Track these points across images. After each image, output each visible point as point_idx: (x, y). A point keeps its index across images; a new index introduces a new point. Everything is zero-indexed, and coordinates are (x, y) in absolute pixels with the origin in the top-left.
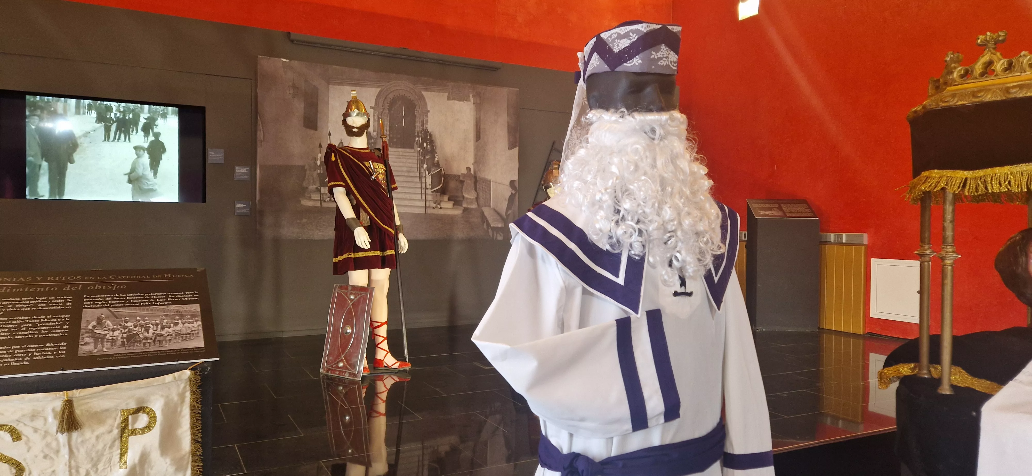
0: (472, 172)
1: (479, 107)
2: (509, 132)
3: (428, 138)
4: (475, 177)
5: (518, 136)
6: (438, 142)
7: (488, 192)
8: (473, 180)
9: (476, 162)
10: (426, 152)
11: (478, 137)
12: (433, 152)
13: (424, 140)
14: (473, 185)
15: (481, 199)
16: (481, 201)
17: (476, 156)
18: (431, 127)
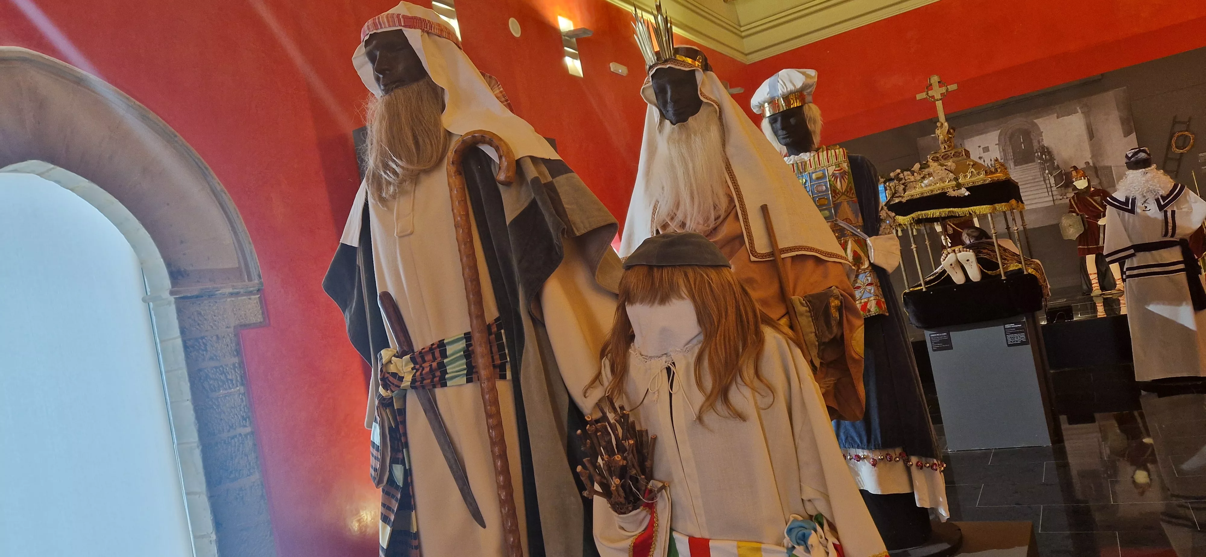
0: (1091, 164)
1: (1087, 114)
2: (1123, 124)
3: (1046, 151)
4: (1095, 168)
5: (1132, 124)
6: (1055, 152)
8: (1094, 170)
10: (1046, 161)
11: (1092, 137)
12: (1052, 159)
13: (1043, 153)
14: (1094, 174)
17: (1092, 151)
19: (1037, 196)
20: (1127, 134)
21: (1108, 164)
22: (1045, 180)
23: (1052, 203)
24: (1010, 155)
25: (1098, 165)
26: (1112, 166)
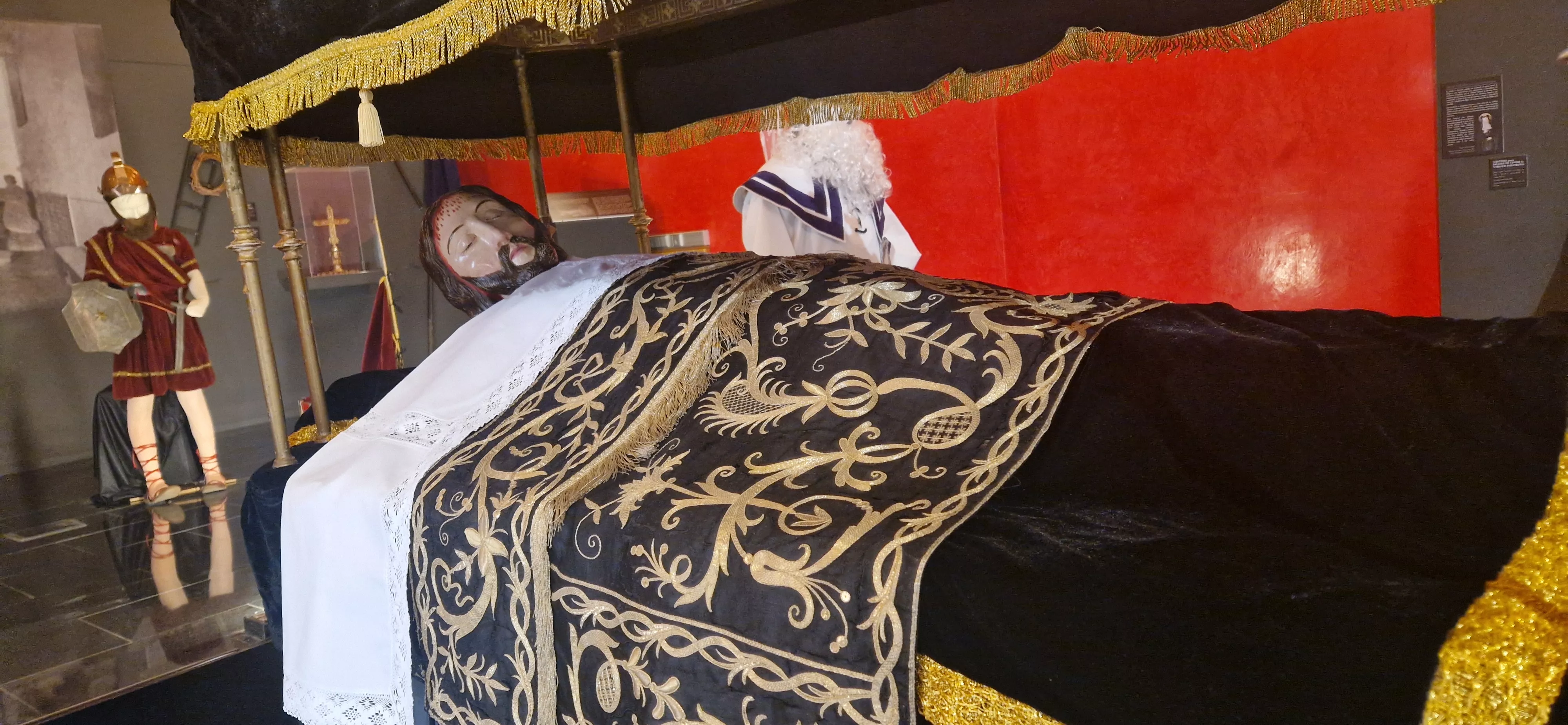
0: (20, 183)
1: (13, 62)
2: (93, 107)
4: (30, 194)
5: (113, 112)
7: (64, 218)
8: (25, 198)
9: (26, 165)
11: (22, 120)
14: (26, 208)
15: (50, 232)
16: (52, 236)
17: (23, 153)
20: (102, 131)
21: (61, 191)
25: (36, 188)
26: (68, 197)
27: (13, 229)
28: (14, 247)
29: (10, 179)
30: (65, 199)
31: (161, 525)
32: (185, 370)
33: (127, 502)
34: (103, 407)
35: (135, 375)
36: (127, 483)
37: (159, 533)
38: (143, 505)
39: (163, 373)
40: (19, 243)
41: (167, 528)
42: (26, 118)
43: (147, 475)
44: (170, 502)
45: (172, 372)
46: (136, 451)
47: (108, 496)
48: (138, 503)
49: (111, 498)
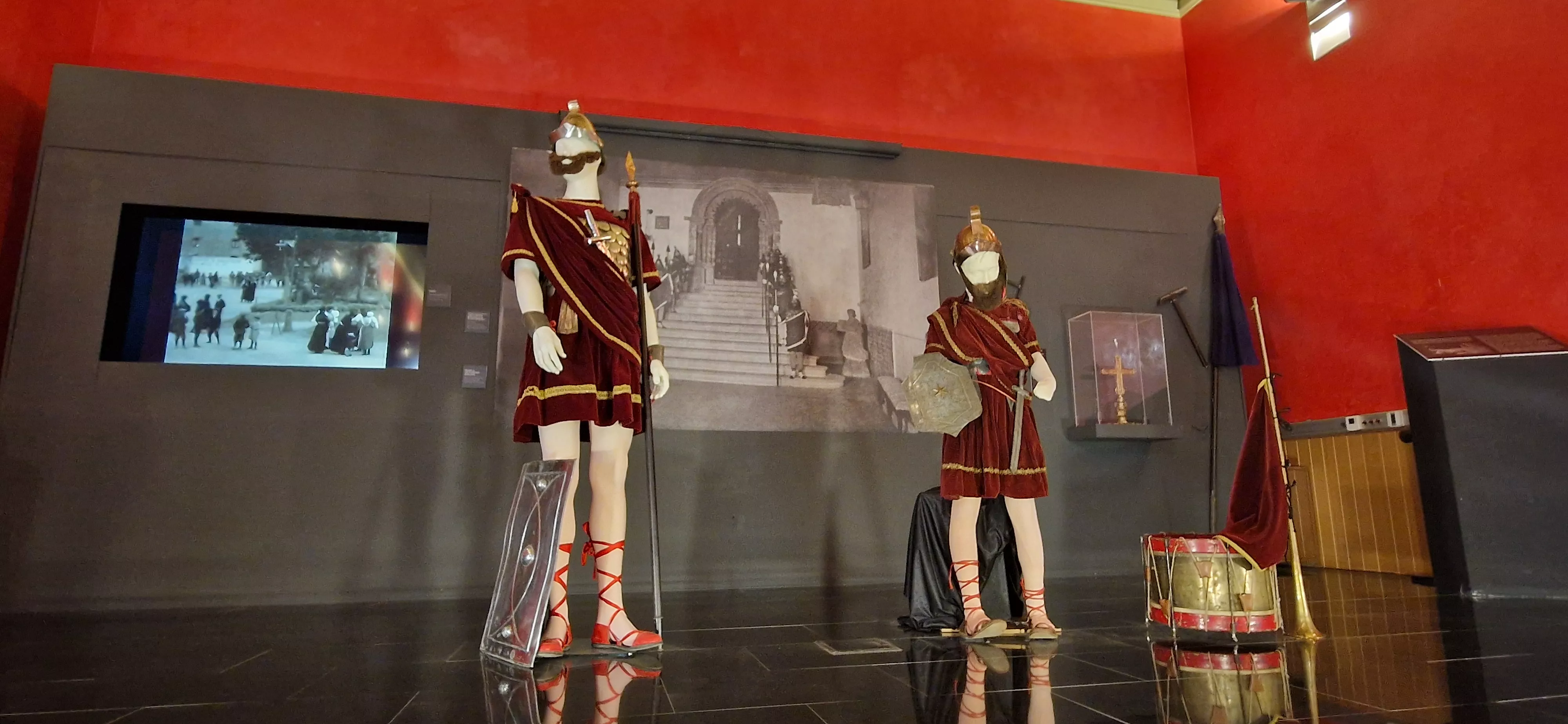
0: (858, 318)
1: (865, 214)
2: (920, 252)
3: (780, 263)
4: (864, 327)
5: (936, 259)
6: (797, 272)
7: (888, 351)
8: (861, 329)
9: (865, 301)
10: (778, 286)
11: (866, 261)
12: (789, 285)
13: (774, 266)
14: (859, 338)
17: (864, 290)
18: (784, 247)
19: (746, 357)
20: (926, 276)
21: (887, 325)
22: (768, 327)
23: (773, 382)
24: (710, 251)
25: (869, 322)
26: (893, 332)
27: (848, 357)
28: (847, 373)
29: (852, 312)
30: (891, 333)
31: (977, 671)
32: (1020, 472)
33: (936, 631)
34: (923, 509)
35: (967, 469)
36: (941, 607)
37: (975, 682)
38: (956, 639)
39: (997, 471)
40: (851, 369)
41: (981, 677)
42: (870, 262)
43: (966, 600)
44: (988, 642)
45: (1006, 472)
46: (956, 567)
47: (918, 619)
48: (950, 635)
49: (922, 622)
